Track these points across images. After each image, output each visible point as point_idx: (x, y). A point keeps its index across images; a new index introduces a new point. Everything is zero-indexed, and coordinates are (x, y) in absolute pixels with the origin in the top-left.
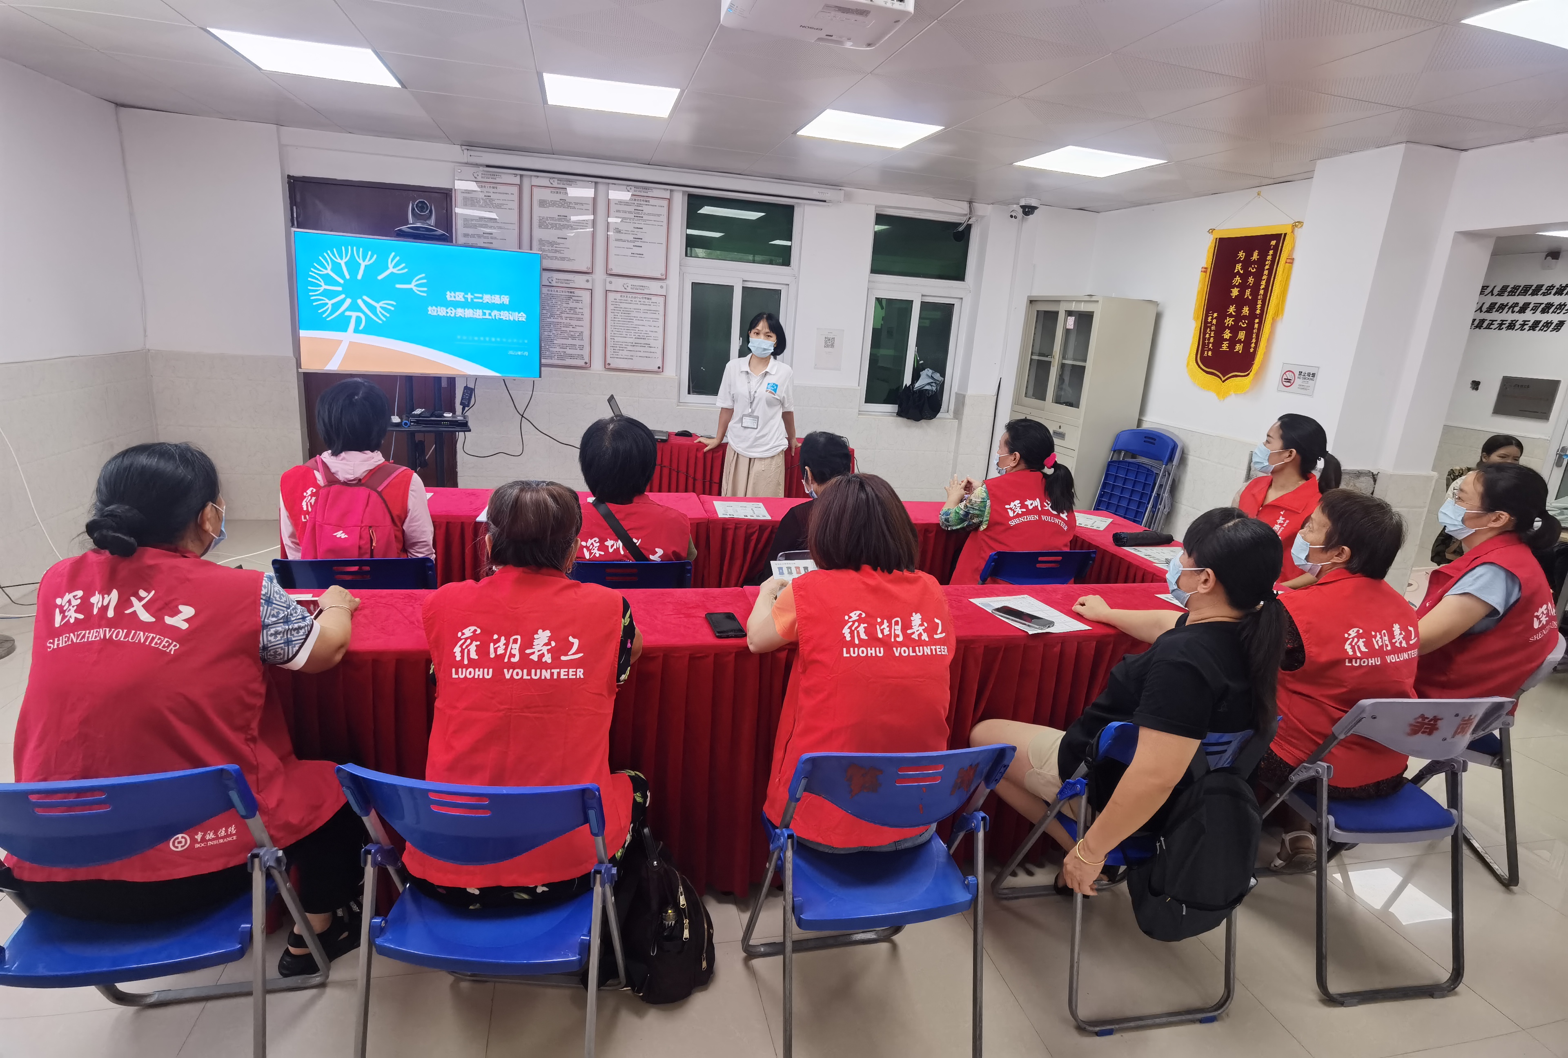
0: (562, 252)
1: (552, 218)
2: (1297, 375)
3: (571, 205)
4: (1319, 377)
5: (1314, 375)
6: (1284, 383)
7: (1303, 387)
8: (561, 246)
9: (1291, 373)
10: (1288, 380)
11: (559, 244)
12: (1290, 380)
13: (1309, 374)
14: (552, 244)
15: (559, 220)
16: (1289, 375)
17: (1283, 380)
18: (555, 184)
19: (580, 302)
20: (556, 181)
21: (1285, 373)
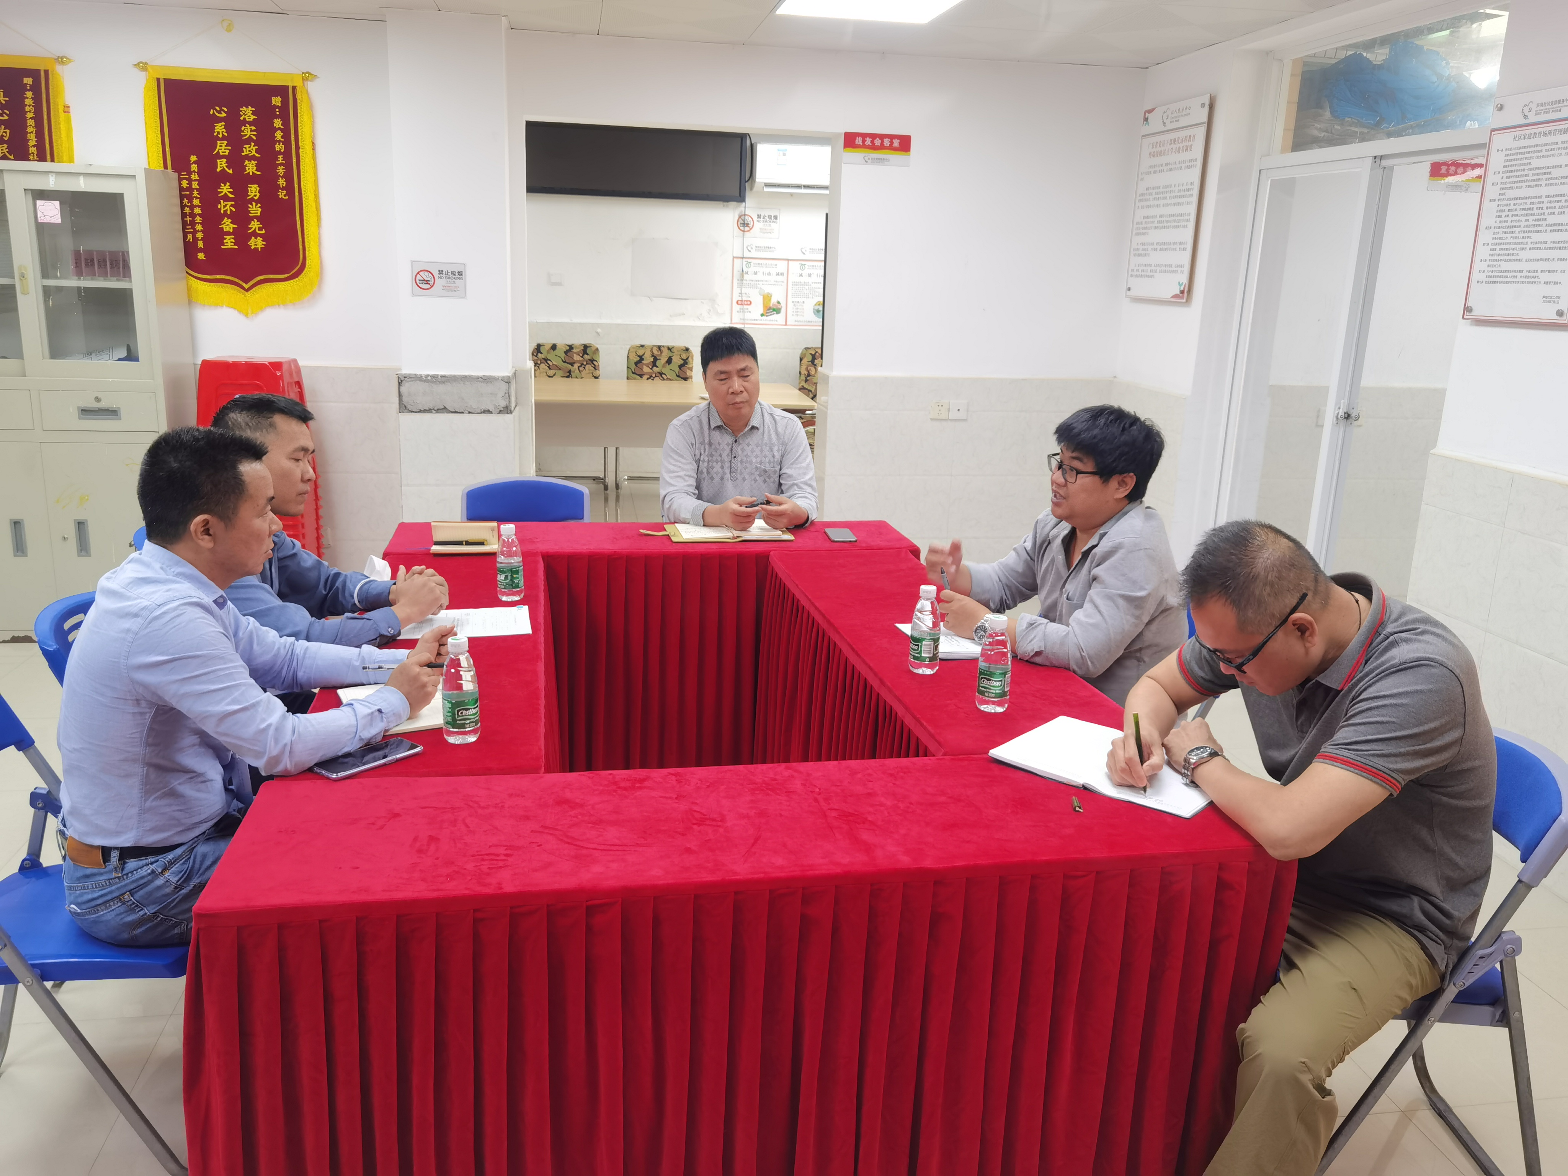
2: (436, 275)
4: (469, 275)
5: (460, 273)
6: (421, 285)
7: (448, 288)
9: (426, 273)
10: (427, 282)
12: (429, 281)
13: (453, 273)
16: (426, 275)
17: (418, 282)
21: (418, 273)
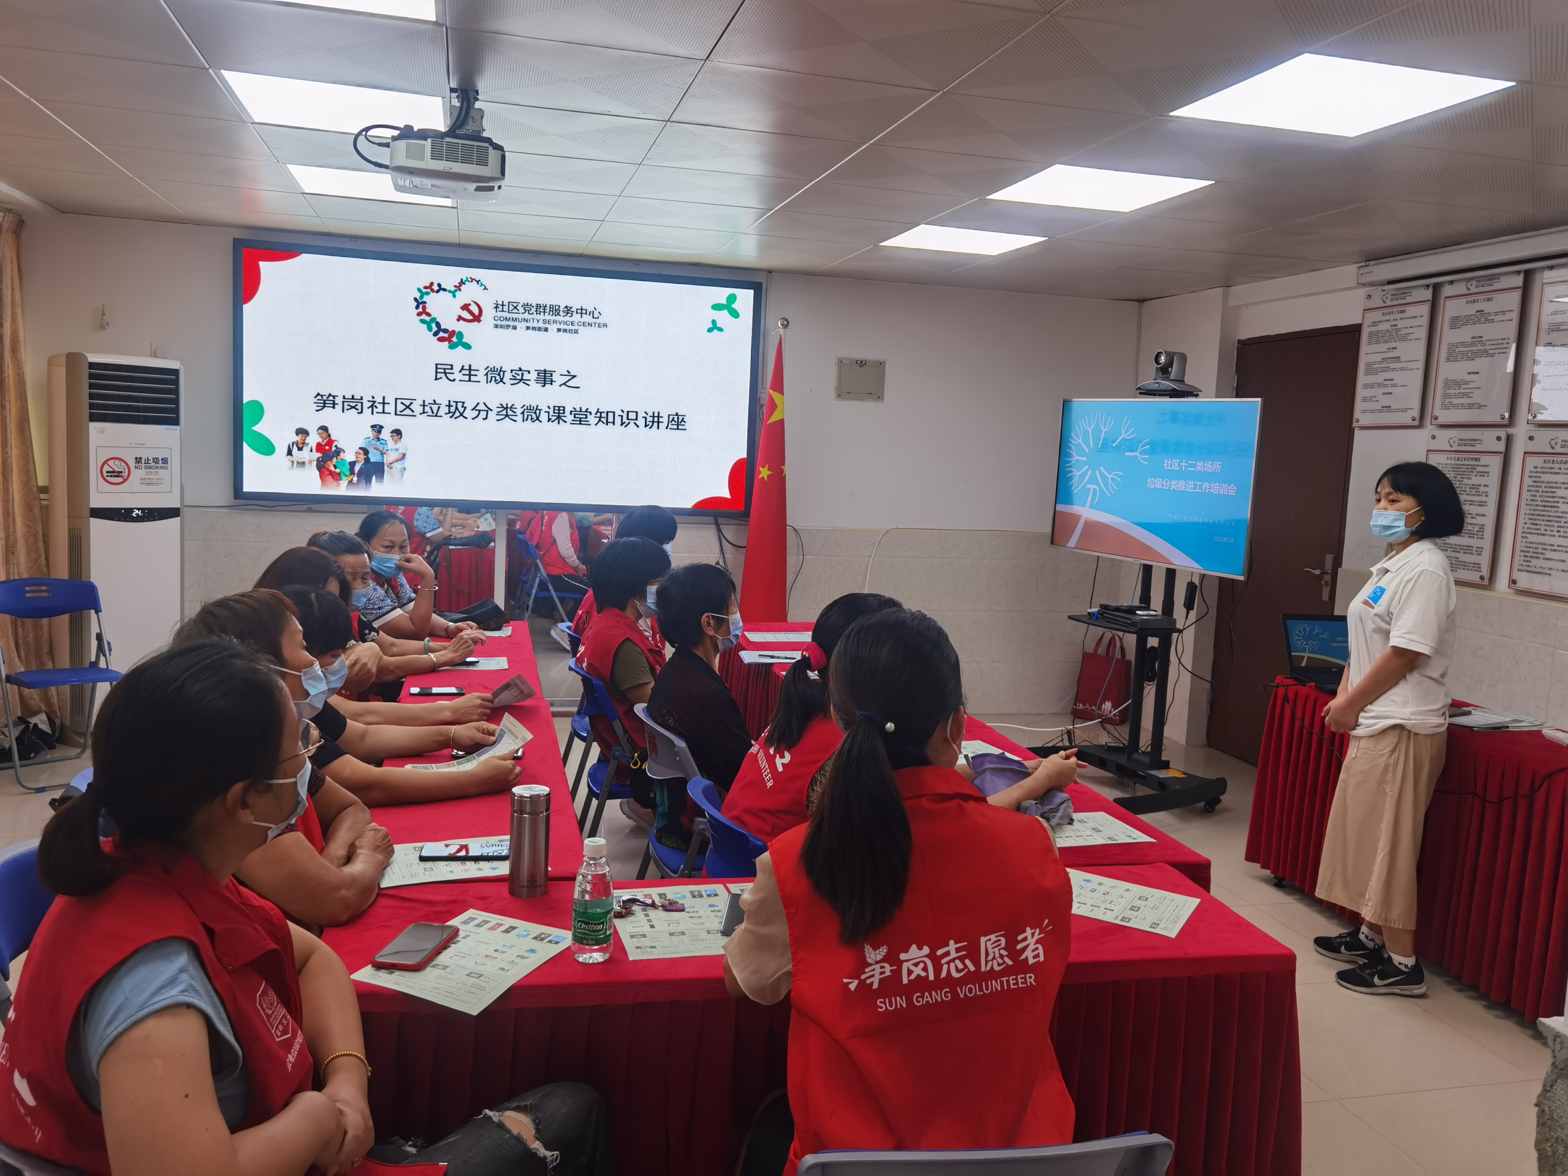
0: (1471, 395)
1: (1463, 344)
3: (1490, 318)
8: (1472, 385)
11: (1467, 383)
14: (1458, 384)
15: (1473, 344)
18: (1473, 290)
19: (1486, 475)
20: (1474, 283)
